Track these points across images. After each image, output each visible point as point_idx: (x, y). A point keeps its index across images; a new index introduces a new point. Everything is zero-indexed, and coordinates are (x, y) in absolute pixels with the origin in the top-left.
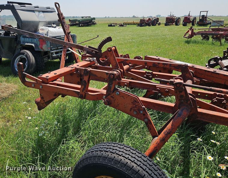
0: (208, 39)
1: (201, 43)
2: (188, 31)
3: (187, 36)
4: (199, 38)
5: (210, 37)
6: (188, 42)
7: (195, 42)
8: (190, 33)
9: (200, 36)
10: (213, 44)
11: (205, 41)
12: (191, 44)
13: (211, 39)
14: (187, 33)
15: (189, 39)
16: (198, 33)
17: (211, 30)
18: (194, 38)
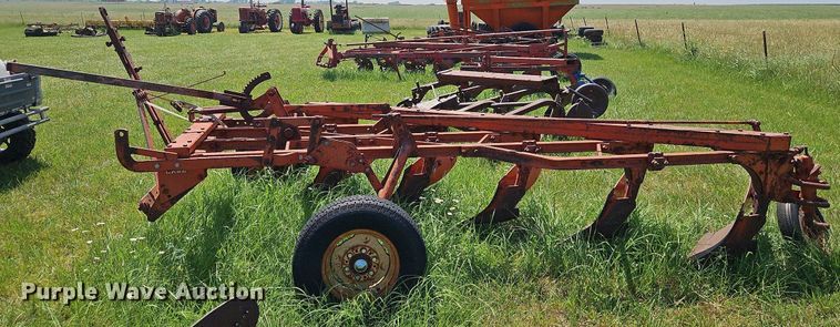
0: (371, 67)
1: (360, 77)
2: (326, 50)
3: (324, 61)
4: (350, 65)
5: (374, 61)
6: (330, 77)
7: (346, 76)
8: (330, 54)
9: (352, 60)
10: (384, 78)
11: (364, 72)
12: (338, 81)
13: (376, 67)
14: (323, 53)
15: (331, 70)
16: (349, 54)
17: (372, 46)
18: (342, 66)
